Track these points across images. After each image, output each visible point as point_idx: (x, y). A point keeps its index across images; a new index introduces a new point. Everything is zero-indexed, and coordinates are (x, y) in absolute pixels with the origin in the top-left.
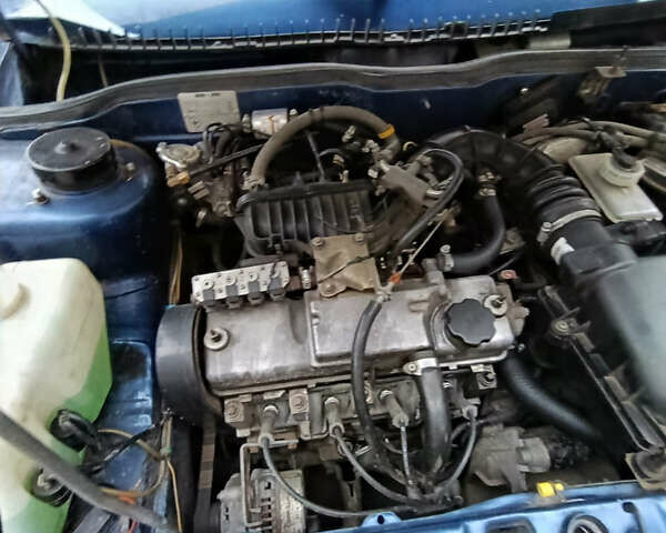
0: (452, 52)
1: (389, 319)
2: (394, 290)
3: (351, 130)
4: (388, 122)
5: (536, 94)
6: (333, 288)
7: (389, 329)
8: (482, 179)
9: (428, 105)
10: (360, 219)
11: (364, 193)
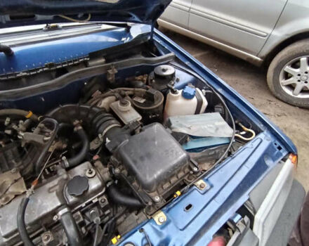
0: (54, 74)
1: (39, 201)
2: (35, 189)
3: (8, 120)
4: (28, 111)
5: (91, 84)
6: (7, 199)
7: (40, 206)
8: (75, 123)
9: (43, 100)
10: (13, 161)
11: (15, 149)
